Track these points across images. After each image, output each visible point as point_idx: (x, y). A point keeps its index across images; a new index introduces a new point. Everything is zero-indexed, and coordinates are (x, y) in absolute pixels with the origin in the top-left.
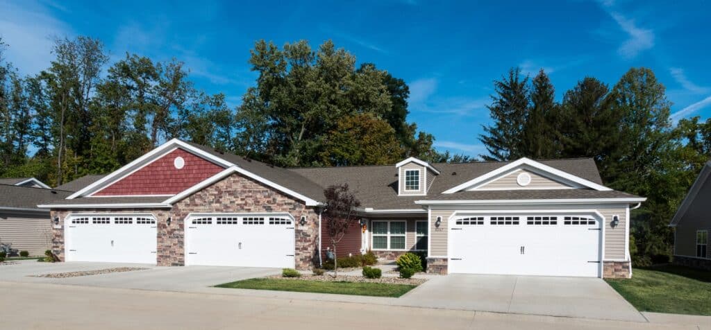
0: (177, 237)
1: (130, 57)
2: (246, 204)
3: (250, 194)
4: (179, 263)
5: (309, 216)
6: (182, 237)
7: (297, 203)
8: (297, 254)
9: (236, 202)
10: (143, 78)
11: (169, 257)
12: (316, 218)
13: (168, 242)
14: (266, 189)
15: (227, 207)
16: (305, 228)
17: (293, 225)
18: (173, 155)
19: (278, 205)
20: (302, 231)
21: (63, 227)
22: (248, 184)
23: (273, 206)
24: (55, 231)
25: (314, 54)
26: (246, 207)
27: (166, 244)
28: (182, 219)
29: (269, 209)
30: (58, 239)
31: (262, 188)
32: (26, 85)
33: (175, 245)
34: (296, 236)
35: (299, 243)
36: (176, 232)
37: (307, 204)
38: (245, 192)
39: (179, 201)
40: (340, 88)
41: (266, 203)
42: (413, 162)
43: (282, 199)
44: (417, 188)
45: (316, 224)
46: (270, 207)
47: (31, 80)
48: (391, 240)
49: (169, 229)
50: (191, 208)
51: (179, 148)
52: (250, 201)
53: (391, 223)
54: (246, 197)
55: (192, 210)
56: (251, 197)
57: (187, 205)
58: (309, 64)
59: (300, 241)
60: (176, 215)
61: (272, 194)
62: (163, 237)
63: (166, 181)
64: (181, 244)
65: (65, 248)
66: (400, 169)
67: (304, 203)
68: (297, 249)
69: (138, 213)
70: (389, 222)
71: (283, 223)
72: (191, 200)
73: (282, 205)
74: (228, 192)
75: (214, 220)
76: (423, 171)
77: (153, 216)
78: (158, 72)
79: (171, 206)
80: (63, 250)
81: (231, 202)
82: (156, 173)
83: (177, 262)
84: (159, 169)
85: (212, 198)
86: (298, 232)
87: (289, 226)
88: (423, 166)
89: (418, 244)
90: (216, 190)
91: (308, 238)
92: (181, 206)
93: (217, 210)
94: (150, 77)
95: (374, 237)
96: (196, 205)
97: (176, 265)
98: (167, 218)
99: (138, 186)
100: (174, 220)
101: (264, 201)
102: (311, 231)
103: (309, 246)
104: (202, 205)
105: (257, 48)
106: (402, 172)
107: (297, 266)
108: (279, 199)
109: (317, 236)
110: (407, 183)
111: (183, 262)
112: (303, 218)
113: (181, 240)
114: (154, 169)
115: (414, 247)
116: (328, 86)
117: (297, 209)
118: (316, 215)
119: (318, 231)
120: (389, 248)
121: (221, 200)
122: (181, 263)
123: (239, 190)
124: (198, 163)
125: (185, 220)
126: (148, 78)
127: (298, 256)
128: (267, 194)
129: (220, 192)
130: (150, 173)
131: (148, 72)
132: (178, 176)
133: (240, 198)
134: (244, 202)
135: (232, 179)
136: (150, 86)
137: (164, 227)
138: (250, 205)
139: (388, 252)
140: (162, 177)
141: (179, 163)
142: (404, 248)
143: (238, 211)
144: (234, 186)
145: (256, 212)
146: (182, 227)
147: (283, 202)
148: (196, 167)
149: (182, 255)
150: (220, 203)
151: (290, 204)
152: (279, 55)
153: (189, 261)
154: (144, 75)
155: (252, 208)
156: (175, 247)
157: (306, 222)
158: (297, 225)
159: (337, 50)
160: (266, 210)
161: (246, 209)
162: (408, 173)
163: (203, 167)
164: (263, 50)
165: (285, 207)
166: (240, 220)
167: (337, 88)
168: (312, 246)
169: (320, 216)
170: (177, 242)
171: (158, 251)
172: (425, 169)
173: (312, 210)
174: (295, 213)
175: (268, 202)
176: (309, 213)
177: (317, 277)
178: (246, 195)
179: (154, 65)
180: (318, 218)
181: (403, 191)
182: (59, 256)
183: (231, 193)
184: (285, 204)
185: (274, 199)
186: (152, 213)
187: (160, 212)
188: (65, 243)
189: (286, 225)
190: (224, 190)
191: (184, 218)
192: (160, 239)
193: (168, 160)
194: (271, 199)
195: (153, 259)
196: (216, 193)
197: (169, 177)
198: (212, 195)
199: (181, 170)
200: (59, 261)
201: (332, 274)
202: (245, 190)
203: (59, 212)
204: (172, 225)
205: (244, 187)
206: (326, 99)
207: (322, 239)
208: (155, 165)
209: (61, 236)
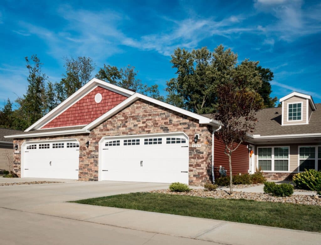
0: (93, 157)
1: (106, 67)
2: (146, 127)
3: (150, 117)
4: (95, 179)
5: (203, 134)
6: (97, 157)
7: (191, 122)
8: (191, 171)
9: (139, 126)
10: (113, 78)
11: (87, 173)
12: (209, 137)
13: (86, 162)
14: (163, 112)
15: (131, 130)
16: (198, 146)
17: (187, 144)
18: (94, 92)
19: (174, 125)
20: (195, 148)
21: (20, 152)
22: (149, 108)
23: (169, 127)
24: (15, 155)
25: (210, 54)
26: (146, 129)
27: (85, 163)
28: (97, 142)
29: (166, 130)
30: (17, 162)
31: (160, 111)
32: (55, 87)
33: (91, 163)
34: (190, 154)
35: (193, 160)
36: (93, 153)
37: (201, 122)
38: (145, 116)
39: (95, 127)
40: (227, 74)
41: (163, 124)
42: (295, 96)
43: (177, 120)
44: (299, 118)
45: (209, 142)
46: (166, 127)
47: (58, 84)
48: (275, 163)
49: (87, 151)
50: (104, 132)
51: (99, 86)
52: (150, 123)
53: (275, 149)
54: (147, 120)
55: (105, 134)
56: (151, 119)
57: (101, 130)
58: (208, 61)
59: (194, 158)
60: (93, 139)
61: (169, 116)
62: (83, 157)
63: (89, 114)
64: (96, 162)
65: (21, 167)
66: (283, 103)
67: (197, 121)
68: (190, 166)
69: (67, 139)
70: (273, 148)
71: (178, 142)
72: (104, 126)
73: (178, 125)
74: (132, 117)
75: (122, 142)
76: (305, 103)
77: (77, 141)
78: (121, 74)
79: (89, 132)
80: (20, 168)
81: (134, 126)
82: (82, 108)
83: (92, 178)
84: (84, 104)
85: (119, 123)
86: (191, 149)
87: (184, 144)
88: (306, 99)
89: (300, 166)
90: (123, 116)
91: (201, 155)
92: (96, 131)
93: (124, 133)
94: (117, 77)
95: (259, 160)
96: (108, 130)
97: (92, 180)
98: (86, 142)
99: (70, 119)
100: (91, 143)
101: (161, 122)
102: (204, 148)
103: (202, 162)
104: (112, 130)
105: (176, 54)
106: (285, 105)
107: (191, 182)
108: (175, 119)
109: (209, 154)
110: (290, 115)
111: (97, 177)
112: (197, 136)
113: (96, 159)
114: (81, 105)
115: (297, 169)
116: (220, 73)
117: (191, 128)
118: (209, 133)
119: (210, 149)
120: (273, 170)
121: (127, 124)
122: (96, 179)
123: (142, 114)
124: (112, 97)
125: (99, 143)
126: (115, 78)
127: (191, 173)
128: (164, 116)
129: (126, 118)
130: (78, 108)
131: (115, 74)
132: (97, 109)
133: (142, 121)
134: (145, 125)
135: (135, 105)
136: (117, 83)
137: (84, 149)
138: (150, 127)
139: (272, 173)
140: (86, 111)
141: (98, 98)
142: (288, 170)
143: (140, 133)
144: (137, 111)
145: (155, 133)
146: (97, 149)
147: (179, 123)
148: (110, 100)
149: (97, 171)
150: (126, 126)
151: (185, 124)
152: (189, 56)
153: (102, 177)
154: (113, 76)
155: (151, 129)
156: (91, 165)
157: (200, 140)
158: (190, 143)
159: (226, 51)
160: (164, 130)
161: (147, 131)
162: (290, 106)
163: (115, 100)
164: (179, 54)
165: (180, 127)
166: (142, 141)
167: (225, 74)
168: (205, 162)
169: (213, 135)
170: (93, 162)
171: (80, 169)
172: (307, 101)
173: (205, 128)
174: (189, 132)
175: (165, 123)
176: (202, 131)
177: (209, 192)
178: (147, 118)
179: (119, 70)
180: (211, 137)
181: (286, 121)
182: (18, 173)
183: (134, 118)
184: (180, 124)
185: (170, 120)
186: (77, 138)
187: (82, 137)
188: (21, 163)
189: (181, 144)
190: (129, 116)
191: (99, 141)
192: (81, 159)
193: (90, 97)
194: (168, 121)
195: (75, 175)
196: (123, 118)
197: (91, 110)
198: (120, 120)
199: (99, 103)
200: (17, 177)
201: (228, 190)
202: (145, 114)
203: (18, 141)
204: (89, 147)
205: (145, 111)
206: (218, 81)
207: (215, 157)
208: (82, 102)
209: (19, 159)
